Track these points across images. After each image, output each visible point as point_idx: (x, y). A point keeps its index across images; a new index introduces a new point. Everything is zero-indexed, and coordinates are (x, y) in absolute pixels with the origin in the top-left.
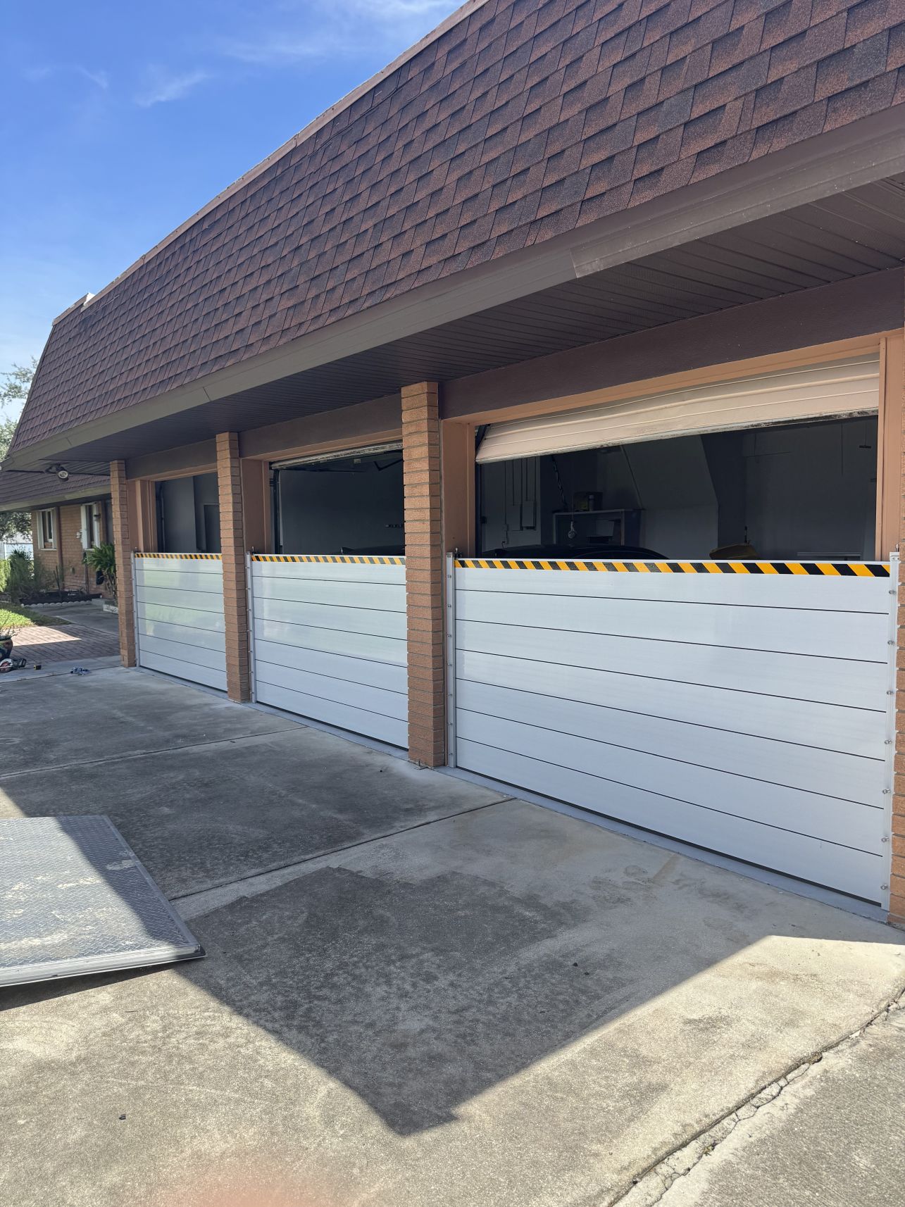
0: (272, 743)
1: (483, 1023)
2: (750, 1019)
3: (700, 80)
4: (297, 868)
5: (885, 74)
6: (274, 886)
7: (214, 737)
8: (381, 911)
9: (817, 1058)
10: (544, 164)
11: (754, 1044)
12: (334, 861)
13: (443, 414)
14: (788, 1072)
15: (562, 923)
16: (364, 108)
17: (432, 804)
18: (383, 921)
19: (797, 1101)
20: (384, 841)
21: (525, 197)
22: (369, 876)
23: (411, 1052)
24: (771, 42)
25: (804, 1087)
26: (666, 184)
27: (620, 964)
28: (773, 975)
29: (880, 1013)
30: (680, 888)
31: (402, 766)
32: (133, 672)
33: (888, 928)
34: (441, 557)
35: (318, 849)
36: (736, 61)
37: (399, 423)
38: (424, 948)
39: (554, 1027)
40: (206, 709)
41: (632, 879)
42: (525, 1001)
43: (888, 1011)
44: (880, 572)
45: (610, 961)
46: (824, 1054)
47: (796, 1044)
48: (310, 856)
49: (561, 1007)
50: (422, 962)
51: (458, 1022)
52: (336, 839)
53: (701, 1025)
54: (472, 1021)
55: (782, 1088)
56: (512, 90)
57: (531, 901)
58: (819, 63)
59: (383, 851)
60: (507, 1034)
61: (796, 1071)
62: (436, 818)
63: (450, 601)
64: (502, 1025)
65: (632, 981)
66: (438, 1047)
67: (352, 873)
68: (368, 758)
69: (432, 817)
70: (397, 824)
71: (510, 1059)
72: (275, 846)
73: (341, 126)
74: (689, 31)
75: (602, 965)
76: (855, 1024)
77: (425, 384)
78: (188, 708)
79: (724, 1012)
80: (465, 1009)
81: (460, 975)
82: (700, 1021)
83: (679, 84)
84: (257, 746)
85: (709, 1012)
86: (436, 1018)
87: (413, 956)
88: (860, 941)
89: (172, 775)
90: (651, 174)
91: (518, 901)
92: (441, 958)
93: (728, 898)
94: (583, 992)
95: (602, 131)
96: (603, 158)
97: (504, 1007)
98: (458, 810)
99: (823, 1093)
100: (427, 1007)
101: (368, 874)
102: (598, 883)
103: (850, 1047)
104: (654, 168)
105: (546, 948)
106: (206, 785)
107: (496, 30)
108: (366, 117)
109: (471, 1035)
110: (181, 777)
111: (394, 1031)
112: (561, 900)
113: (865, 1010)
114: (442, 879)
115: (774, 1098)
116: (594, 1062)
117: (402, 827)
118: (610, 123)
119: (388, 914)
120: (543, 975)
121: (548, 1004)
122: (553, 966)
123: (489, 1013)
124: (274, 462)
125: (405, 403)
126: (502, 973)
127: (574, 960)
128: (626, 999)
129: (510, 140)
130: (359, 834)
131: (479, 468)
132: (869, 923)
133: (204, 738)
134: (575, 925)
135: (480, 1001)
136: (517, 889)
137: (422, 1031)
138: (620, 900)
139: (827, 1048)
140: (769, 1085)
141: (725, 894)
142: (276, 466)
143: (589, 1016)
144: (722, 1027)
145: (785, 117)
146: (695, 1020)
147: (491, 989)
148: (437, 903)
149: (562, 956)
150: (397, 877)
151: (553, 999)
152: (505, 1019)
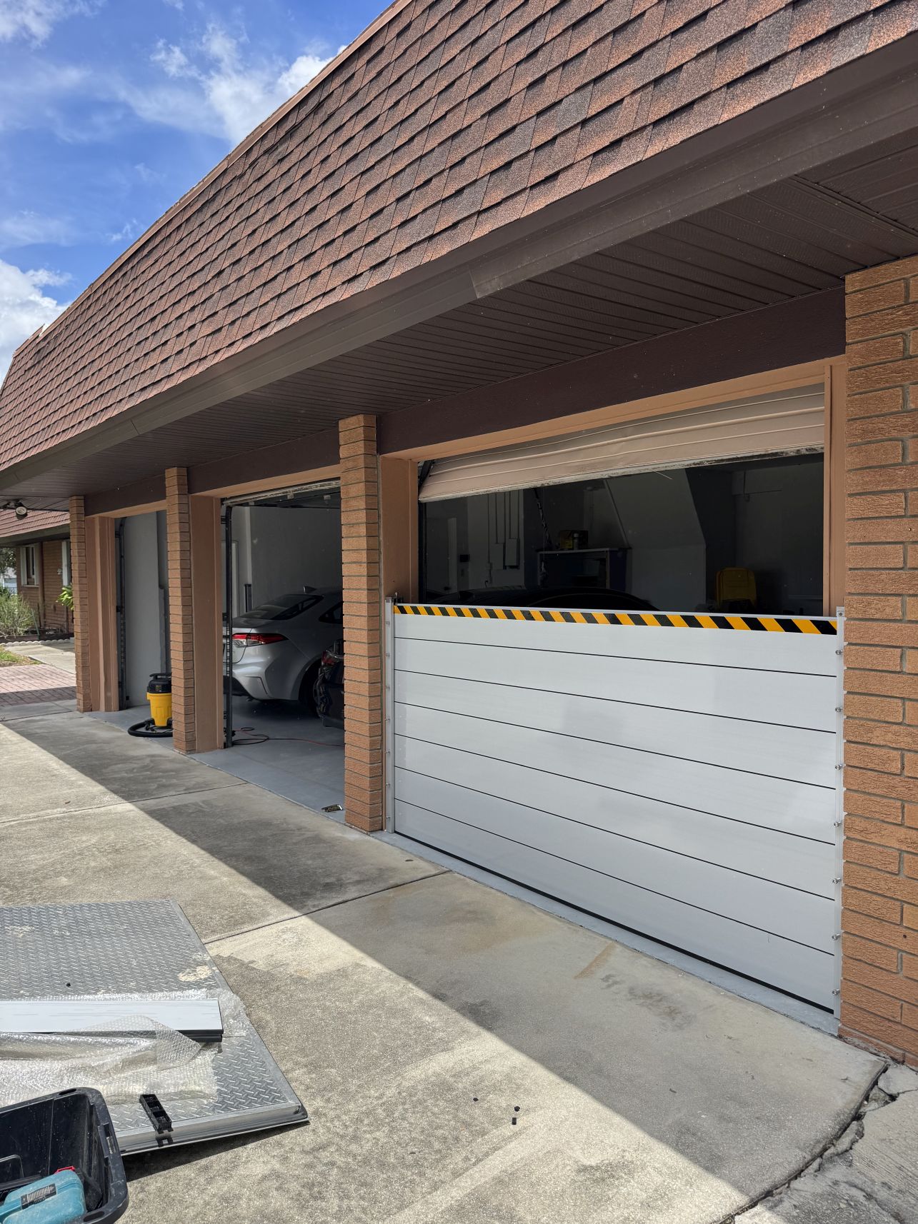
0: (203, 802)
1: (339, 1167)
2: (657, 1165)
3: (599, 73)
7: (145, 794)
10: (445, 174)
11: (657, 1202)
12: (227, 948)
13: (381, 450)
15: (464, 1031)
16: (290, 124)
17: (356, 878)
20: (289, 924)
21: (426, 209)
22: (261, 968)
24: (671, 26)
26: (563, 187)
27: (518, 1087)
29: (814, 1159)
30: (609, 986)
32: (87, 719)
33: (839, 1043)
34: (379, 602)
35: (213, 932)
36: (636, 50)
38: (297, 1063)
39: (421, 1174)
40: (148, 762)
42: (395, 1137)
43: (822, 1156)
44: (827, 629)
45: (511, 1083)
46: (738, 1218)
47: (706, 1202)
49: (437, 1146)
51: (310, 1166)
52: (238, 919)
53: (598, 1174)
54: (326, 1165)
56: (423, 96)
58: (721, 44)
59: (284, 936)
60: (364, 1184)
62: (356, 895)
63: (389, 650)
64: (361, 1170)
65: (527, 1111)
66: (276, 1201)
67: (242, 964)
69: (352, 892)
70: (310, 903)
73: (268, 143)
74: (590, 22)
75: (496, 1088)
76: (780, 1173)
77: (361, 417)
79: (628, 1156)
80: (323, 1147)
81: (328, 1100)
82: (597, 1168)
83: (578, 80)
84: (186, 805)
85: (610, 1156)
86: (284, 1159)
89: (84, 838)
90: (546, 179)
92: (314, 1076)
94: (467, 1125)
95: (501, 135)
96: (502, 164)
97: (368, 1146)
98: (383, 885)
101: (261, 965)
104: (550, 172)
105: (439, 1064)
106: (117, 851)
107: (412, 35)
108: (290, 133)
109: (321, 1184)
110: (93, 841)
112: (471, 1001)
114: (342, 972)
117: (314, 906)
118: (509, 126)
119: (268, 1018)
120: (425, 1101)
121: (422, 1141)
122: (441, 1088)
123: (348, 1153)
125: (342, 438)
126: (378, 1098)
127: (466, 1081)
128: (516, 1135)
130: (265, 914)
131: (422, 507)
135: (342, 1137)
137: (265, 1178)
139: (743, 1209)
141: (659, 995)
142: (228, 502)
143: (467, 1159)
144: (622, 1177)
146: (592, 1167)
147: (359, 1120)
148: (328, 1004)
149: (454, 1076)
150: (291, 970)
151: (429, 1135)
152: (366, 1161)
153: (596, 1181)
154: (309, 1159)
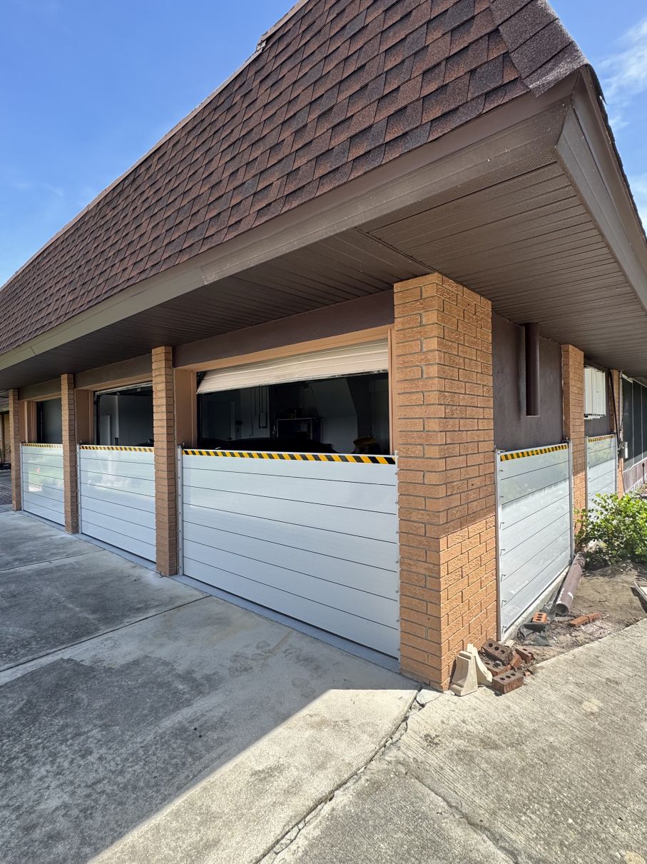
0: (76, 562)
1: (107, 794)
2: (296, 765)
3: (263, 169)
4: (40, 660)
5: (347, 163)
6: (15, 678)
7: (40, 559)
8: (80, 694)
9: (330, 797)
10: (190, 218)
11: (294, 789)
12: (67, 654)
13: (174, 365)
14: (308, 814)
15: (201, 693)
16: (119, 189)
17: (156, 603)
18: (77, 703)
19: (306, 843)
20: (110, 635)
21: (179, 237)
22: (87, 664)
23: (37, 834)
24: (296, 147)
25: (314, 828)
26: (243, 227)
27: (226, 725)
28: (321, 724)
29: (380, 749)
30: (286, 656)
31: (151, 577)
32: (18, 515)
33: (399, 677)
34: (174, 448)
35: (63, 643)
36: (280, 158)
37: (151, 370)
38: (95, 725)
39: (157, 791)
40: (48, 540)
41: (259, 651)
42: (147, 768)
43: (385, 746)
44: (391, 461)
45: (222, 723)
46: (336, 793)
47: (319, 785)
48: (55, 650)
49: (171, 770)
50: (88, 738)
51: (88, 796)
52: (79, 633)
53: (262, 776)
54: (99, 793)
55: (300, 830)
56: (182, 177)
57: (187, 677)
58: (317, 157)
59: (107, 643)
60: (121, 804)
61: (313, 813)
62: (154, 613)
63: (179, 475)
64: (121, 794)
65: (228, 740)
66: (62, 824)
67: (75, 663)
68: (132, 571)
69: (152, 613)
70: (126, 620)
71: (112, 830)
72: (34, 643)
73: (108, 199)
74: (260, 143)
75: (214, 728)
76: (362, 760)
77: (163, 347)
78: (36, 539)
79: (281, 761)
80: (99, 781)
81: (110, 748)
82: (263, 771)
83: (254, 172)
84: (65, 565)
85: (271, 762)
86: (73, 793)
87: (85, 732)
88: (381, 689)
90: (236, 223)
91: (179, 676)
92: (104, 733)
93: (311, 662)
94: (191, 753)
95: (217, 199)
96: (216, 214)
97: (128, 776)
98: (170, 607)
99: (327, 832)
100: (72, 783)
101: (87, 663)
102: (236, 657)
103: (355, 783)
104: (238, 219)
105: (182, 715)
106: (14, 596)
107: (179, 146)
108: (120, 194)
109: (93, 807)
111: (35, 811)
112: (208, 673)
113: (372, 747)
114: (136, 663)
115: (292, 841)
116: (174, 824)
117: (128, 622)
118: (221, 195)
119: (84, 697)
120: (170, 741)
121: (163, 768)
122: (180, 732)
123: (115, 783)
124: (96, 391)
125: (154, 358)
126: (141, 743)
127: (196, 725)
128: (219, 757)
129: (177, 205)
130: (97, 630)
132: (390, 674)
133: (34, 560)
134: (209, 693)
135: (113, 772)
136: (181, 668)
137: (57, 809)
138: (246, 670)
139: (340, 786)
140: (292, 828)
141: (312, 658)
142: (97, 393)
143: (188, 776)
144: (276, 775)
145: (299, 189)
146: (259, 771)
147: (127, 759)
148: (123, 683)
149: (189, 722)
150: (105, 664)
151: (167, 764)
152: (125, 788)
153: (261, 780)
154: (88, 791)
